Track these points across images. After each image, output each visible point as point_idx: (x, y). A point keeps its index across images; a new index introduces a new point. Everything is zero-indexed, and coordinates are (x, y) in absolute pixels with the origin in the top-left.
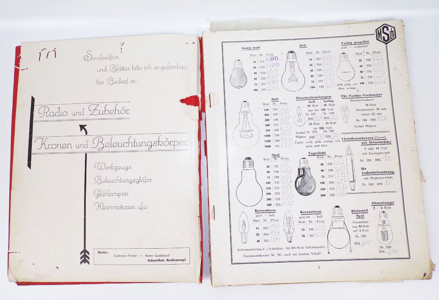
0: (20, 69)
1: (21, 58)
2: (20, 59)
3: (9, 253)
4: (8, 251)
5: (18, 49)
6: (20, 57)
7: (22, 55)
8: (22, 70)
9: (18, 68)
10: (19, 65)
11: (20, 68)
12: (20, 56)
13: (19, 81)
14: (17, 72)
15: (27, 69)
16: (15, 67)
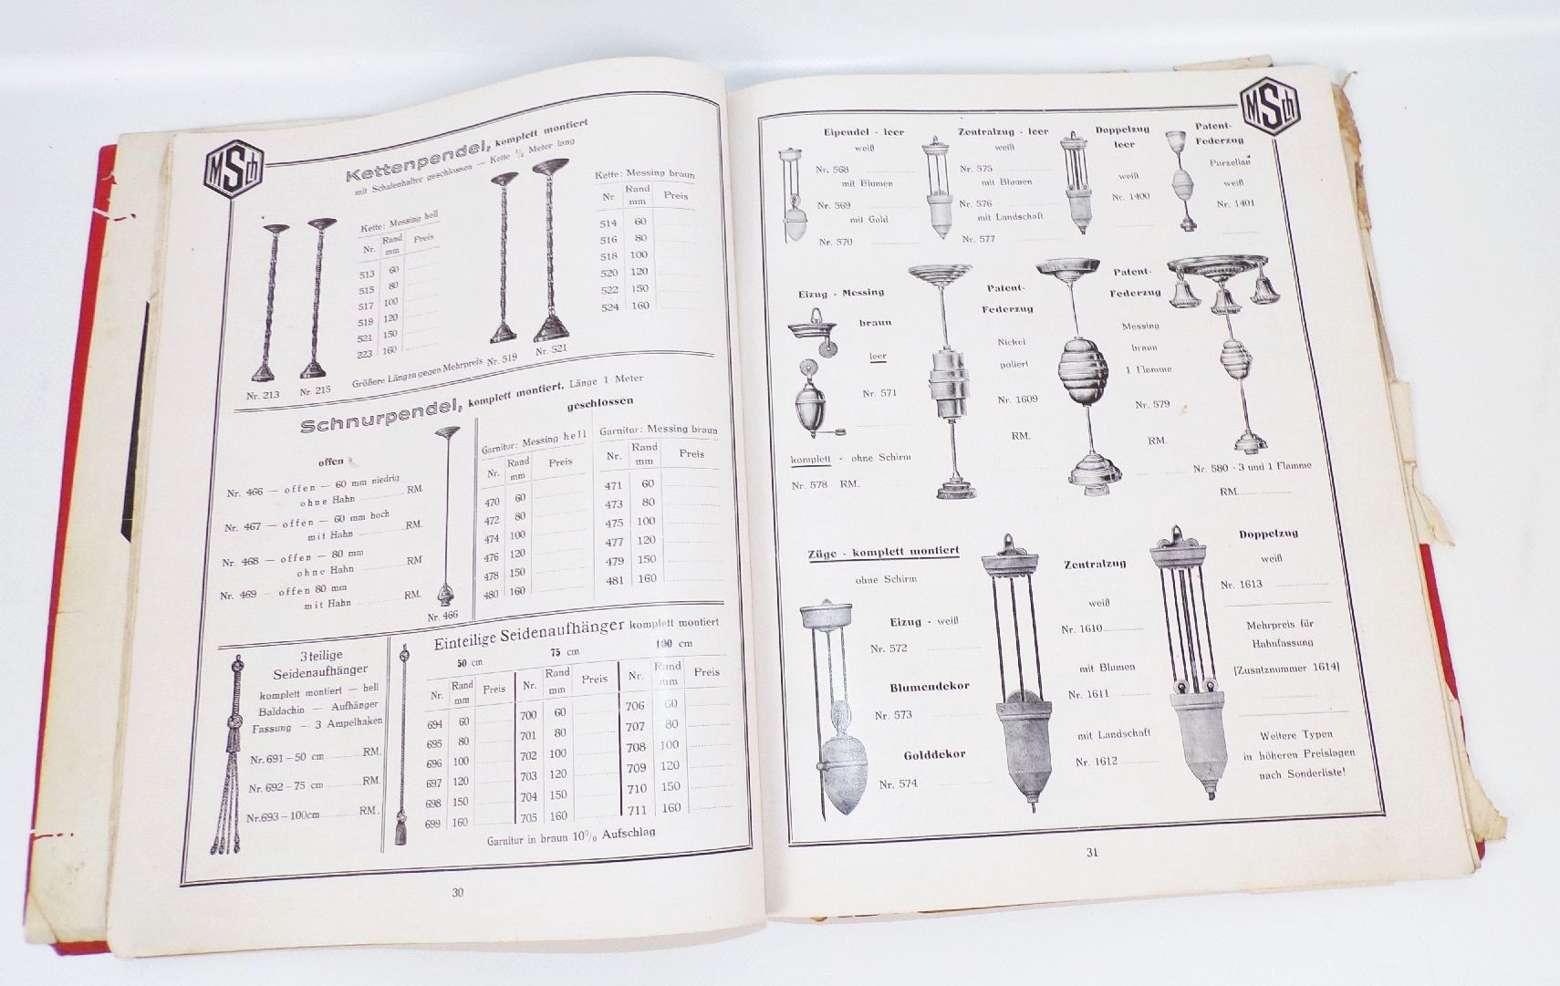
0: (108, 218)
1: (115, 183)
2: (113, 185)
3: (33, 838)
4: (33, 831)
5: (107, 157)
6: (112, 181)
7: (117, 173)
8: (116, 220)
9: (104, 214)
10: (108, 203)
11: (112, 213)
12: (113, 177)
13: (103, 255)
14: (98, 227)
15: (133, 215)
16: (94, 212)
